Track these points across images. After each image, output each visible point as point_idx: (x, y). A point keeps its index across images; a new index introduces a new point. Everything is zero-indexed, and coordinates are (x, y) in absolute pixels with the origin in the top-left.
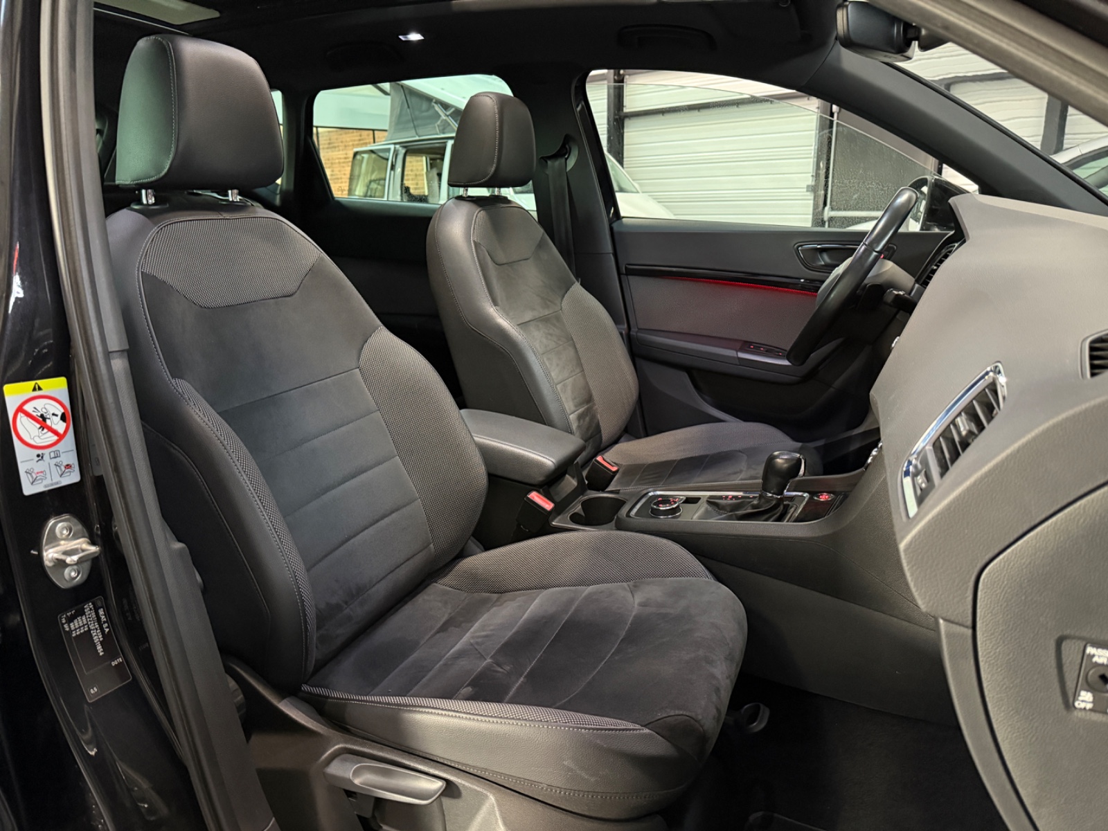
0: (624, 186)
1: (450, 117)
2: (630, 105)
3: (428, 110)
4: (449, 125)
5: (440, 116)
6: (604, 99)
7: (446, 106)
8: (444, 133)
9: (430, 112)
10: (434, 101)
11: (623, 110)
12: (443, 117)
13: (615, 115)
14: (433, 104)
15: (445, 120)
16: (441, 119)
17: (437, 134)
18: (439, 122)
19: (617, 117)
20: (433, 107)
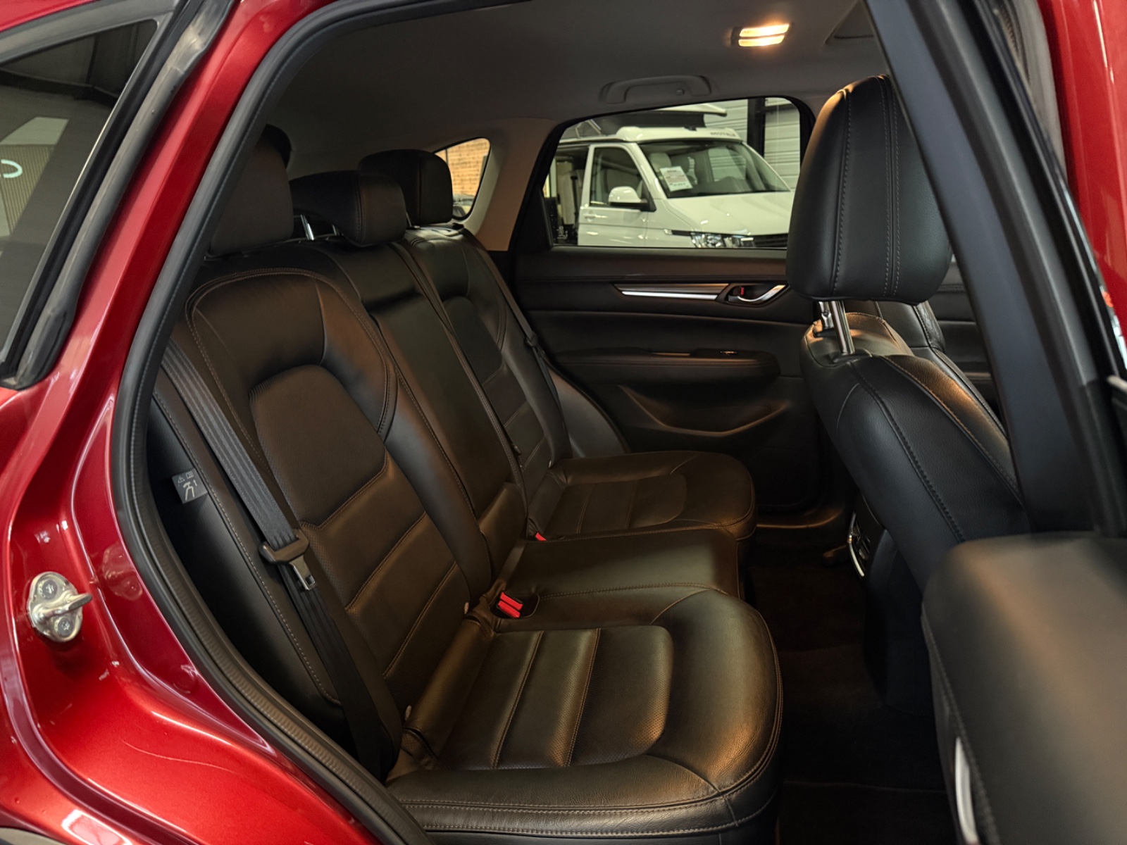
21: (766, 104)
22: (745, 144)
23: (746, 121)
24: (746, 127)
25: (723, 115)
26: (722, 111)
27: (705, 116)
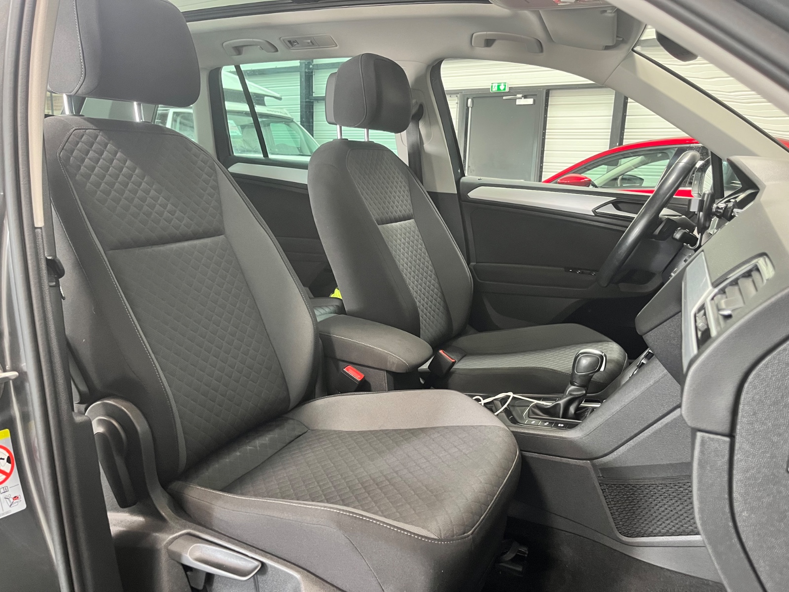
21: (314, 95)
22: (299, 123)
23: (300, 106)
24: (300, 111)
25: (280, 99)
26: (278, 95)
27: (266, 98)
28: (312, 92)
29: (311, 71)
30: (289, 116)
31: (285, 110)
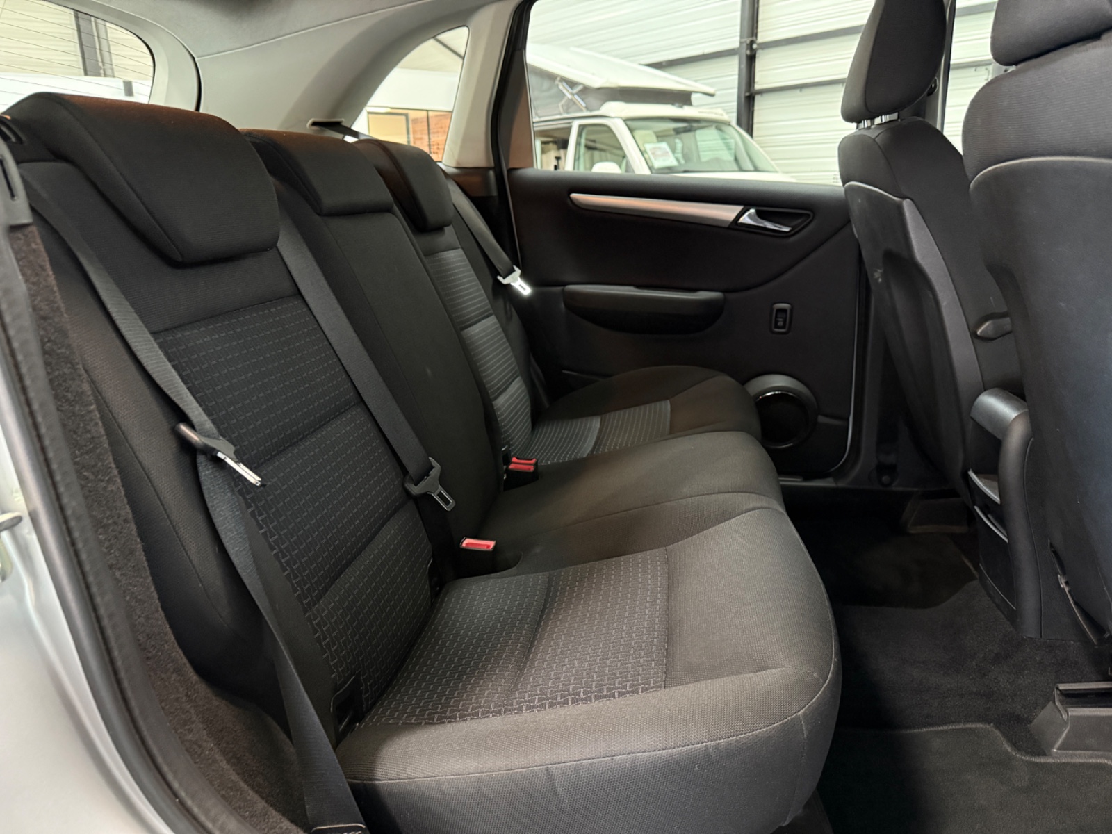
0: (760, 165)
1: (576, 97)
2: (762, 80)
3: (549, 89)
4: (575, 103)
5: (564, 95)
6: (735, 75)
7: (572, 84)
8: (568, 113)
9: (554, 91)
10: (559, 79)
11: (754, 87)
12: (569, 96)
13: (746, 92)
14: (557, 82)
15: (571, 100)
16: (566, 98)
17: (560, 114)
18: (563, 102)
19: (747, 94)
20: (558, 85)
21: (757, 87)
22: (734, 124)
25: (712, 95)
26: (711, 90)
27: (693, 96)
28: (754, 82)
29: (754, 53)
30: (725, 117)
31: (720, 111)
